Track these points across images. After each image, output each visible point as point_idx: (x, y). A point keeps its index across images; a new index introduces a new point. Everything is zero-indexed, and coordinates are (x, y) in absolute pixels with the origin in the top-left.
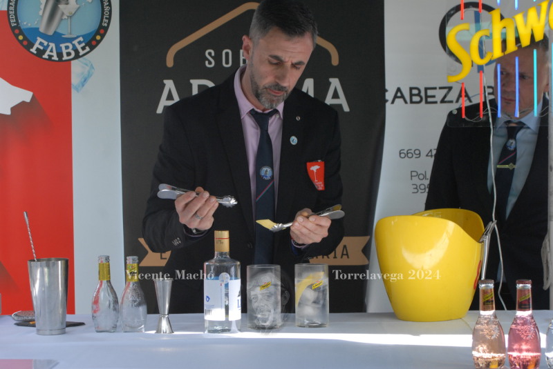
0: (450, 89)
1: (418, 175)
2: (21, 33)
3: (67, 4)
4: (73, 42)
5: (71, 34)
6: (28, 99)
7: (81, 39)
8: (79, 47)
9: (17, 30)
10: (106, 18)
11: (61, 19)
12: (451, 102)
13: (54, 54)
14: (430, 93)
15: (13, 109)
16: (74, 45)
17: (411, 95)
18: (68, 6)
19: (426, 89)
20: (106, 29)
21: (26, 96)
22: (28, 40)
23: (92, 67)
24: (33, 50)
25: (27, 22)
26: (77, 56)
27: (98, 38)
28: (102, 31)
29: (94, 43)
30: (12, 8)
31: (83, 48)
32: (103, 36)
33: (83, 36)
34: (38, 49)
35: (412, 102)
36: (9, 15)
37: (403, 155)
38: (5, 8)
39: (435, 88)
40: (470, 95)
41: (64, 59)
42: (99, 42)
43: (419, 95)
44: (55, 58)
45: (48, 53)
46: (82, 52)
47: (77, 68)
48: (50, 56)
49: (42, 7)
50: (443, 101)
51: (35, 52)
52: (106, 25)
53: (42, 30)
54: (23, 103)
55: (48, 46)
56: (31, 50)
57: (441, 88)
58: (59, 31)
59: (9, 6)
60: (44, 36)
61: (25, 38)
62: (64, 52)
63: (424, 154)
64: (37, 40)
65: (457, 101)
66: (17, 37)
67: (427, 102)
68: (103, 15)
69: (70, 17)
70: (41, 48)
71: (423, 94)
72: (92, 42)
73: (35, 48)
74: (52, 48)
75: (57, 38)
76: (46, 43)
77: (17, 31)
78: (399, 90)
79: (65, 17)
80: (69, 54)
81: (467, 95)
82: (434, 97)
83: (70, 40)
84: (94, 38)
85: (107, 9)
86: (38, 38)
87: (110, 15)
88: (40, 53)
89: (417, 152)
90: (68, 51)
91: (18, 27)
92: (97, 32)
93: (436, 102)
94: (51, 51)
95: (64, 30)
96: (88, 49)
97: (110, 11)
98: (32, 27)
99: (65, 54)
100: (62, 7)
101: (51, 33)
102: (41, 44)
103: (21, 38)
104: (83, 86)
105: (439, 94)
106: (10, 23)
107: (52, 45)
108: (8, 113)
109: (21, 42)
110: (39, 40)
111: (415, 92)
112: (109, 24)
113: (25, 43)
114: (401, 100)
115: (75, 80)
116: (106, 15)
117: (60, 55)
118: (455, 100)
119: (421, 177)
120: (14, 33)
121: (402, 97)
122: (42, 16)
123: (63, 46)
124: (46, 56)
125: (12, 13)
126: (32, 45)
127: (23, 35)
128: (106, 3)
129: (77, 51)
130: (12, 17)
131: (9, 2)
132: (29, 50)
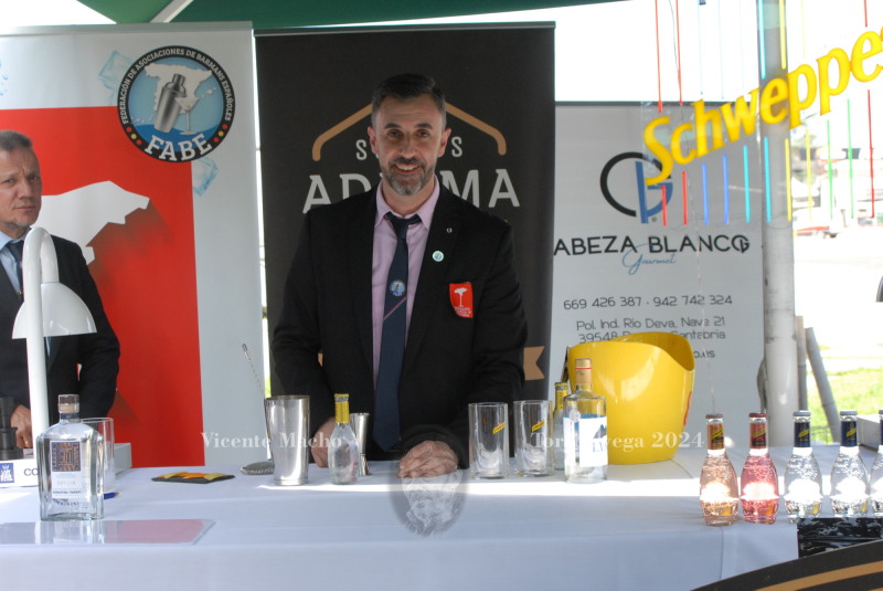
0: (614, 238)
1: (585, 325)
2: (134, 131)
3: (185, 97)
4: (193, 140)
5: (190, 130)
6: (144, 206)
7: (202, 136)
8: (200, 145)
9: (129, 128)
10: (230, 111)
11: (179, 115)
12: (616, 251)
13: (172, 154)
14: (593, 242)
15: (127, 218)
16: (194, 143)
17: (574, 246)
18: (186, 99)
19: (589, 239)
20: (229, 124)
21: (142, 202)
22: (142, 139)
23: (215, 167)
24: (148, 150)
25: (139, 119)
26: (198, 155)
27: (221, 134)
28: (225, 127)
29: (216, 140)
30: (122, 104)
31: (205, 146)
32: (226, 132)
33: (204, 133)
34: (153, 149)
35: (575, 253)
36: (119, 111)
37: (568, 306)
38: (114, 104)
39: (598, 238)
40: (635, 245)
41: (183, 159)
42: (221, 139)
43: (582, 245)
44: (173, 158)
45: (165, 153)
46: (203, 151)
47: (197, 168)
48: (168, 157)
49: (157, 101)
50: (607, 251)
51: (151, 153)
52: (229, 119)
53: (157, 127)
54: (139, 210)
55: (165, 144)
56: (146, 150)
57: (604, 238)
58: (177, 127)
59: (119, 101)
60: (160, 134)
61: (139, 137)
62: (183, 151)
63: (590, 303)
64: (151, 139)
65: (622, 250)
66: (129, 135)
67: (590, 252)
68: (225, 108)
69: (189, 111)
70: (157, 147)
71: (586, 244)
72: (214, 139)
73: (150, 147)
74: (169, 148)
75: (175, 136)
76: (162, 142)
77: (129, 130)
78: (561, 242)
79: (183, 111)
80: (188, 153)
81: (631, 245)
82: (597, 246)
83: (190, 138)
84: (216, 134)
85: (229, 101)
86: (153, 136)
87: (234, 108)
88: (156, 153)
89: (583, 302)
90: (187, 150)
91: (130, 125)
92: (220, 128)
93: (600, 252)
94: (169, 151)
95: (183, 126)
96: (209, 147)
97: (234, 103)
99: (184, 154)
100: (178, 100)
101: (167, 130)
102: (157, 143)
103: (134, 136)
104: (205, 189)
105: (604, 244)
107: (170, 144)
108: (122, 221)
109: (134, 141)
110: (155, 138)
111: (578, 243)
112: (232, 117)
113: (139, 142)
114: (564, 252)
115: (196, 182)
116: (229, 108)
117: (178, 154)
118: (620, 249)
119: (588, 326)
120: (125, 130)
121: (565, 248)
122: (157, 111)
123: (181, 144)
124: (162, 157)
125: (123, 109)
126: (146, 145)
127: (137, 134)
128: (228, 95)
129: (197, 150)
130: (123, 113)
131: (120, 96)
132: (143, 150)
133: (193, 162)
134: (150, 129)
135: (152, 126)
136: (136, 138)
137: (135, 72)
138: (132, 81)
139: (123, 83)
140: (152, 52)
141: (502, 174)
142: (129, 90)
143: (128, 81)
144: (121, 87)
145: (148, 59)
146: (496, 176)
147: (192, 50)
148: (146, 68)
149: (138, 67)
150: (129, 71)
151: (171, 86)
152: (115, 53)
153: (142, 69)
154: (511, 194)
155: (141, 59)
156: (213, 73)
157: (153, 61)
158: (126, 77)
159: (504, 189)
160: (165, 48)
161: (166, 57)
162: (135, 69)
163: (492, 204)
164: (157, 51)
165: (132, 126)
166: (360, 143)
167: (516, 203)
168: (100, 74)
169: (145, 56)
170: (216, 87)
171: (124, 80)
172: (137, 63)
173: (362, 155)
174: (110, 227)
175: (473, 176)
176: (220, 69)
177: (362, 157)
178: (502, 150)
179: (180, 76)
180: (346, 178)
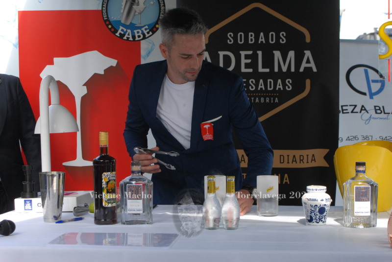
2: (110, 24)
3: (138, 5)
4: (142, 29)
5: (140, 24)
6: (114, 65)
7: (147, 27)
8: (145, 32)
9: (108, 22)
10: (162, 14)
11: (135, 15)
15: (105, 71)
16: (142, 31)
18: (139, 7)
21: (113, 62)
23: (153, 44)
24: (118, 34)
25: (113, 17)
26: (144, 38)
27: (157, 26)
29: (155, 29)
30: (104, 8)
31: (148, 33)
33: (148, 25)
34: (120, 34)
36: (102, 12)
38: (100, 8)
41: (136, 39)
42: (157, 29)
44: (131, 39)
45: (126, 36)
46: (147, 35)
47: (144, 44)
48: (128, 38)
49: (123, 7)
51: (119, 36)
53: (123, 22)
54: (112, 67)
55: (127, 31)
58: (133, 22)
59: (102, 7)
60: (124, 26)
61: (113, 27)
62: (137, 35)
64: (119, 28)
66: (107, 26)
68: (160, 12)
69: (140, 13)
70: (123, 33)
72: (153, 29)
74: (129, 33)
75: (132, 27)
76: (125, 30)
77: (107, 23)
79: (137, 13)
83: (140, 28)
84: (154, 26)
85: (163, 8)
86: (121, 27)
87: (164, 12)
88: (122, 36)
90: (139, 34)
91: (108, 20)
92: (157, 23)
94: (129, 35)
95: (137, 22)
96: (151, 33)
98: (117, 20)
99: (137, 37)
100: (135, 7)
101: (128, 23)
102: (122, 30)
103: (110, 27)
104: (148, 56)
106: (103, 18)
107: (129, 31)
108: (102, 73)
109: (110, 29)
110: (121, 28)
113: (113, 30)
115: (143, 53)
116: (162, 12)
117: (134, 37)
120: (105, 23)
122: (123, 13)
123: (135, 31)
124: (125, 38)
125: (104, 11)
126: (117, 31)
127: (111, 25)
128: (162, 5)
129: (144, 35)
130: (105, 14)
131: (103, 4)
132: (115, 34)
133: (142, 41)
134: (119, 23)
135: (120, 21)
136: (111, 27)
141: (308, 53)
142: (108, 1)
146: (304, 54)
154: (312, 65)
159: (308, 62)
163: (302, 70)
165: (109, 21)
166: (230, 35)
167: (315, 70)
173: (230, 41)
174: (96, 76)
175: (291, 54)
177: (231, 42)
178: (308, 40)
180: (221, 54)
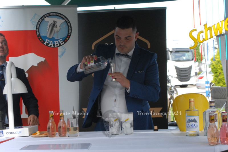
2: (41, 38)
3: (56, 27)
4: (59, 41)
5: (58, 38)
7: (61, 39)
8: (61, 42)
11: (54, 33)
13: (52, 45)
15: (38, 64)
16: (59, 42)
20: (70, 36)
21: (43, 59)
22: (43, 40)
23: (65, 49)
24: (45, 44)
25: (42, 34)
26: (60, 45)
27: (67, 39)
28: (68, 37)
29: (66, 41)
30: (37, 29)
32: (69, 38)
33: (62, 38)
34: (46, 43)
36: (36, 32)
38: (35, 29)
41: (55, 46)
44: (53, 46)
45: (50, 44)
46: (62, 44)
47: (60, 49)
48: (51, 46)
49: (48, 29)
51: (46, 44)
52: (70, 34)
53: (48, 36)
54: (42, 62)
55: (50, 42)
58: (54, 37)
59: (36, 28)
60: (49, 39)
62: (56, 44)
66: (39, 39)
69: (58, 32)
70: (48, 43)
72: (65, 40)
73: (45, 43)
74: (51, 43)
75: (53, 39)
76: (49, 41)
77: (39, 37)
79: (56, 32)
80: (57, 45)
83: (58, 40)
84: (66, 39)
85: (70, 29)
90: (57, 44)
92: (67, 37)
94: (51, 44)
96: (64, 43)
99: (56, 45)
100: (54, 28)
102: (48, 41)
103: (41, 39)
104: (62, 55)
106: (37, 34)
107: (51, 42)
108: (37, 65)
109: (41, 41)
110: (47, 40)
113: (42, 41)
116: (70, 31)
117: (54, 45)
120: (38, 38)
122: (48, 32)
123: (55, 42)
124: (49, 46)
125: (37, 31)
126: (44, 42)
128: (70, 27)
129: (60, 44)
131: (37, 27)
133: (58, 47)
135: (46, 36)
137: (41, 20)
138: (41, 23)
139: (38, 23)
140: (47, 14)
142: (39, 25)
143: (39, 23)
144: (37, 25)
145: (45, 16)
147: (59, 13)
148: (45, 19)
149: (42, 18)
150: (40, 20)
151: (52, 24)
152: (36, 14)
153: (44, 19)
155: (43, 16)
156: (65, 20)
157: (47, 17)
158: (39, 21)
160: (51, 13)
161: (51, 15)
162: (42, 19)
164: (48, 14)
168: (31, 20)
169: (45, 15)
170: (66, 25)
171: (38, 22)
172: (42, 17)
174: (33, 67)
176: (67, 19)
179: (55, 21)
